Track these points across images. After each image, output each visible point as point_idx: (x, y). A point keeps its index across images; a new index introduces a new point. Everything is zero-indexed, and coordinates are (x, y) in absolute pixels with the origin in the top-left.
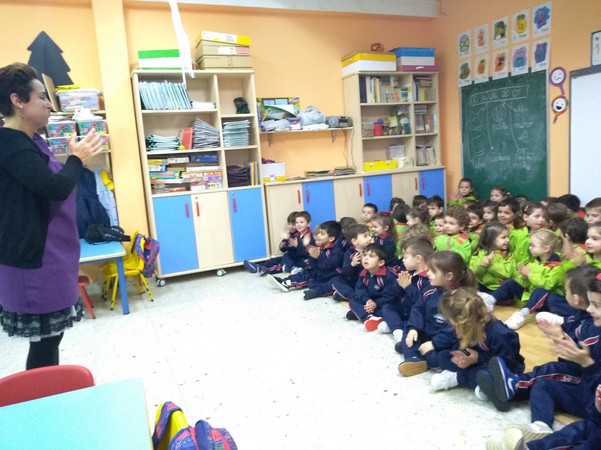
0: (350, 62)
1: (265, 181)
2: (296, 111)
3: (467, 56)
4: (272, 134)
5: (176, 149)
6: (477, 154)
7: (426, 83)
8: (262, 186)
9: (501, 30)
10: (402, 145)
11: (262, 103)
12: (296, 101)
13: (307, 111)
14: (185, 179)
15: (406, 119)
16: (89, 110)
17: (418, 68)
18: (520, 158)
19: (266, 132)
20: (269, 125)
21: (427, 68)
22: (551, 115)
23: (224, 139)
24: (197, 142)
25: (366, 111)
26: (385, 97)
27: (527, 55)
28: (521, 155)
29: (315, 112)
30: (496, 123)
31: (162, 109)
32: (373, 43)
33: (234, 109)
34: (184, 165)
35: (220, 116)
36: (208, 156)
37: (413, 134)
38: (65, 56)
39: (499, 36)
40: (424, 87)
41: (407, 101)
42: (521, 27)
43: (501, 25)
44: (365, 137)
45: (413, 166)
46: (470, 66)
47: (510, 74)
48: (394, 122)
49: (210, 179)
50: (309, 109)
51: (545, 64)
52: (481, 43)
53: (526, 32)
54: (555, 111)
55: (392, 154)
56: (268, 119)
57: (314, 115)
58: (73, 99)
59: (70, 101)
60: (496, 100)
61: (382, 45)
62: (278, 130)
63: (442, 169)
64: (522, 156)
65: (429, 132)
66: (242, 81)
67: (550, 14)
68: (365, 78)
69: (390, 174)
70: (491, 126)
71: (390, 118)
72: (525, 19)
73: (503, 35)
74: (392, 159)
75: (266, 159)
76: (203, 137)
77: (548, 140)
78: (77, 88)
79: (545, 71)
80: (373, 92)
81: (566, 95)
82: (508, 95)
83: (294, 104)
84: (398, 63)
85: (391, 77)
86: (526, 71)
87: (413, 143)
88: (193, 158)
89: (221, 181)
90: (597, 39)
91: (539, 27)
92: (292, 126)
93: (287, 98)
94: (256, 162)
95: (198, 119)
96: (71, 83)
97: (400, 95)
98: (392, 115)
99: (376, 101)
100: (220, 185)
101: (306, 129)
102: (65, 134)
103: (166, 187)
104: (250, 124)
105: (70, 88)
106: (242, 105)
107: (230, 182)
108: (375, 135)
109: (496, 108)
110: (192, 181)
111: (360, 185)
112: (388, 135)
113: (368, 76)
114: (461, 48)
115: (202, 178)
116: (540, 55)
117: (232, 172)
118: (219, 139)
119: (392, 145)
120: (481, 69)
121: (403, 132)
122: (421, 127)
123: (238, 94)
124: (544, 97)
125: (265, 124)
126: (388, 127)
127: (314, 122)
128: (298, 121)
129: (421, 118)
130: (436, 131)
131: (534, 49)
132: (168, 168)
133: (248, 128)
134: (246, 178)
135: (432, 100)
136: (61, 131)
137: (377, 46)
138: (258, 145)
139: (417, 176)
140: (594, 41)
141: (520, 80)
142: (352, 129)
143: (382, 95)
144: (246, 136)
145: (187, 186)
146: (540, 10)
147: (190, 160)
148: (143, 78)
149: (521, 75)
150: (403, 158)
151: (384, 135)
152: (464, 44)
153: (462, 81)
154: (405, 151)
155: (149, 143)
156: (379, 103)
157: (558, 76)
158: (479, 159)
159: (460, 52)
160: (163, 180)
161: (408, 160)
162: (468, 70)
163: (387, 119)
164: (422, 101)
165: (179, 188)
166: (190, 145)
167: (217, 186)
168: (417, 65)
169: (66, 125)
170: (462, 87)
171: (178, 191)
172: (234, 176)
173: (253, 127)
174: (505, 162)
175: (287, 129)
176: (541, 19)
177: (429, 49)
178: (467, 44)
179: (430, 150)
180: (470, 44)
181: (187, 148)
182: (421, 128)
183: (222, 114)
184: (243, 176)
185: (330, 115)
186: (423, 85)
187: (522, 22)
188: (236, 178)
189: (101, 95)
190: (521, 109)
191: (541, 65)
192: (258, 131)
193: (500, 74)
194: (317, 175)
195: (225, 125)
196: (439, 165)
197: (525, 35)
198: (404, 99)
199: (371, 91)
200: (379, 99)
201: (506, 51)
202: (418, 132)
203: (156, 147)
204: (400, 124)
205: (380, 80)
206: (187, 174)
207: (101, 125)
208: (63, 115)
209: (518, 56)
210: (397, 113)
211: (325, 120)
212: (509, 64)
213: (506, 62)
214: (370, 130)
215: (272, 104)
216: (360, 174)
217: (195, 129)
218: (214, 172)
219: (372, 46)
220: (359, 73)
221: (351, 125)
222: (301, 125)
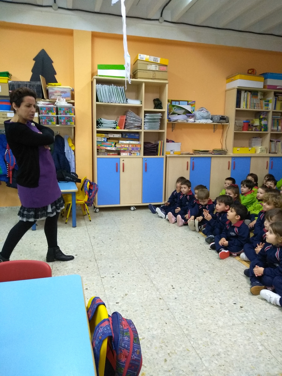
0: (232, 80)
1: (167, 153)
2: (192, 110)
4: (175, 123)
5: (115, 128)
8: (164, 157)
10: (261, 138)
11: (171, 103)
12: (194, 103)
13: (199, 111)
14: (118, 148)
15: (266, 121)
16: (65, 99)
17: (278, 87)
19: (171, 122)
20: (174, 118)
23: (144, 125)
24: (127, 125)
25: (239, 113)
26: (253, 105)
29: (204, 111)
31: (108, 102)
33: (153, 105)
34: (118, 139)
35: (143, 110)
36: (133, 135)
37: (269, 132)
38: (54, 65)
41: (267, 109)
44: (237, 131)
45: (267, 153)
48: (257, 123)
49: (133, 149)
50: (201, 109)
55: (253, 144)
56: (174, 114)
57: (204, 114)
58: (56, 92)
59: (54, 93)
61: (255, 70)
62: (179, 121)
66: (160, 88)
68: (241, 91)
69: (251, 157)
71: (254, 120)
74: (253, 147)
75: (169, 139)
76: (132, 122)
78: (59, 85)
80: (245, 101)
83: (192, 105)
84: (265, 83)
85: (259, 92)
87: (268, 138)
88: (124, 135)
89: (140, 151)
92: (189, 119)
93: (188, 101)
94: (163, 141)
95: (130, 110)
96: (56, 82)
97: (264, 105)
98: (256, 117)
99: (246, 108)
100: (139, 154)
101: (197, 122)
102: (49, 113)
103: (106, 152)
104: (162, 116)
105: (55, 85)
106: (158, 104)
107: (145, 152)
108: (243, 130)
110: (122, 149)
111: (229, 162)
112: (252, 130)
113: (243, 90)
115: (128, 148)
117: (146, 146)
118: (141, 124)
119: (254, 138)
122: (275, 127)
123: (156, 96)
125: (171, 117)
126: (252, 125)
127: (203, 118)
128: (193, 116)
129: (276, 121)
132: (108, 140)
133: (160, 119)
134: (155, 151)
136: (48, 111)
137: (252, 71)
138: (165, 130)
139: (268, 160)
142: (228, 125)
143: (251, 104)
144: (158, 124)
145: (118, 153)
147: (122, 136)
148: (99, 82)
150: (260, 147)
151: (249, 131)
154: (262, 143)
155: (99, 124)
156: (248, 109)
160: (104, 147)
161: (264, 149)
163: (252, 120)
164: (278, 110)
165: (113, 153)
166: (123, 127)
167: (136, 154)
168: (278, 85)
169: (51, 108)
171: (112, 155)
172: (147, 148)
173: (164, 118)
175: (185, 121)
179: (279, 143)
181: (121, 128)
183: (145, 108)
184: (153, 149)
185: (215, 114)
186: (280, 99)
188: (150, 150)
189: (73, 90)
192: (166, 121)
194: (201, 152)
195: (146, 116)
198: (266, 108)
199: (244, 101)
200: (249, 107)
202: (272, 130)
203: (102, 126)
204: (261, 124)
205: (251, 94)
206: (119, 145)
207: (71, 109)
208: (50, 102)
210: (260, 116)
211: (211, 117)
214: (240, 126)
215: (177, 104)
216: (230, 155)
217: (127, 117)
218: (136, 145)
219: (248, 70)
220: (238, 88)
221: (228, 122)
222: (195, 119)
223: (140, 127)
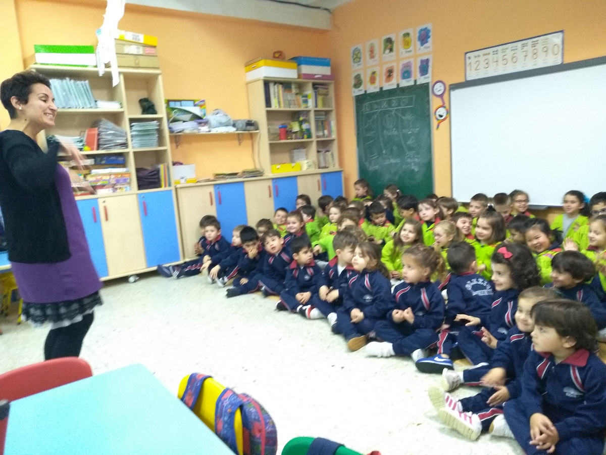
0: (254, 68)
1: (176, 182)
2: (203, 113)
3: (360, 67)
4: (179, 136)
6: (372, 157)
7: (324, 91)
8: (172, 188)
9: (389, 46)
10: (304, 148)
11: (169, 104)
12: (202, 103)
13: (213, 114)
14: (91, 182)
15: (307, 124)
17: (316, 76)
18: (409, 160)
19: (174, 134)
20: (178, 127)
21: (324, 77)
22: (434, 123)
23: (132, 140)
24: (104, 143)
25: (271, 115)
26: (288, 103)
27: (413, 69)
28: (409, 157)
29: (222, 115)
30: (387, 129)
31: (63, 108)
32: (276, 50)
33: (139, 110)
34: (88, 168)
35: (127, 117)
36: (115, 158)
37: (314, 139)
39: (388, 51)
40: (321, 95)
42: (407, 44)
43: (389, 41)
44: (271, 141)
45: (316, 168)
46: (362, 77)
47: (398, 85)
48: (296, 127)
49: (118, 181)
50: (216, 111)
51: (428, 77)
52: (372, 57)
53: (411, 48)
54: (437, 119)
55: (295, 158)
56: (175, 121)
57: (220, 118)
60: (386, 108)
61: (284, 53)
62: (187, 131)
63: (340, 172)
64: (411, 158)
65: (327, 137)
66: (148, 82)
67: (430, 34)
68: (269, 83)
69: (296, 177)
70: (382, 131)
71: (292, 123)
72: (410, 37)
73: (391, 50)
74: (295, 162)
75: (175, 161)
76: (110, 137)
77: (432, 144)
79: (428, 83)
80: (277, 98)
81: (447, 105)
82: (396, 104)
83: (201, 106)
84: (299, 70)
85: (292, 84)
86: (412, 83)
87: (314, 148)
88: (99, 159)
89: (129, 183)
90: (469, 58)
91: (422, 44)
92: (200, 128)
93: (194, 101)
94: (166, 164)
95: (103, 119)
97: (301, 102)
98: (293, 120)
99: (280, 107)
100: (128, 188)
101: (214, 131)
104: (158, 126)
106: (148, 106)
107: (140, 184)
108: (280, 139)
109: (387, 115)
110: (99, 184)
111: (269, 187)
112: (292, 139)
113: (272, 81)
114: (354, 60)
115: (109, 181)
116: (424, 70)
117: (141, 175)
118: (127, 140)
119: (295, 149)
120: (373, 80)
121: (305, 136)
122: (320, 132)
123: (143, 95)
124: (428, 107)
125: (173, 125)
126: (291, 131)
127: (222, 124)
128: (206, 123)
129: (320, 124)
130: (334, 136)
131: (419, 64)
133: (157, 129)
134: (156, 180)
135: (329, 107)
137: (279, 54)
138: (168, 146)
139: (319, 177)
140: (467, 59)
141: (407, 91)
142: (257, 133)
143: (285, 101)
144: (155, 137)
145: (94, 189)
146: (421, 30)
147: (95, 161)
149: (408, 86)
150: (306, 161)
151: (288, 139)
152: (357, 56)
153: (356, 90)
154: (307, 155)
156: (282, 109)
157: (439, 89)
158: (373, 162)
159: (353, 64)
161: (311, 163)
162: (361, 80)
163: (289, 124)
164: (320, 108)
165: (83, 192)
166: (95, 146)
168: (316, 74)
170: (356, 96)
172: (143, 178)
173: (162, 128)
174: (396, 164)
175: (196, 131)
176: (424, 37)
177: (326, 59)
178: (359, 56)
179: (329, 154)
180: (362, 56)
181: (92, 149)
182: (321, 134)
183: (129, 114)
184: (152, 179)
185: (237, 118)
186: (320, 93)
187: (407, 39)
188: (146, 180)
190: (409, 117)
191: (425, 78)
192: (167, 133)
193: (389, 85)
194: (227, 177)
195: (133, 126)
196: (336, 168)
197: (410, 51)
198: (305, 106)
199: (275, 97)
200: (282, 105)
201: (394, 64)
202: (318, 137)
204: (301, 130)
205: (283, 87)
206: (92, 176)
209: (405, 69)
210: (299, 117)
211: (232, 123)
212: (397, 76)
213: (395, 74)
214: (276, 134)
215: (177, 105)
216: (268, 176)
217: (101, 130)
218: (122, 174)
219: (275, 53)
220: (264, 78)
221: (257, 129)
222: (209, 127)
223: (125, 145)
